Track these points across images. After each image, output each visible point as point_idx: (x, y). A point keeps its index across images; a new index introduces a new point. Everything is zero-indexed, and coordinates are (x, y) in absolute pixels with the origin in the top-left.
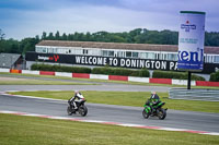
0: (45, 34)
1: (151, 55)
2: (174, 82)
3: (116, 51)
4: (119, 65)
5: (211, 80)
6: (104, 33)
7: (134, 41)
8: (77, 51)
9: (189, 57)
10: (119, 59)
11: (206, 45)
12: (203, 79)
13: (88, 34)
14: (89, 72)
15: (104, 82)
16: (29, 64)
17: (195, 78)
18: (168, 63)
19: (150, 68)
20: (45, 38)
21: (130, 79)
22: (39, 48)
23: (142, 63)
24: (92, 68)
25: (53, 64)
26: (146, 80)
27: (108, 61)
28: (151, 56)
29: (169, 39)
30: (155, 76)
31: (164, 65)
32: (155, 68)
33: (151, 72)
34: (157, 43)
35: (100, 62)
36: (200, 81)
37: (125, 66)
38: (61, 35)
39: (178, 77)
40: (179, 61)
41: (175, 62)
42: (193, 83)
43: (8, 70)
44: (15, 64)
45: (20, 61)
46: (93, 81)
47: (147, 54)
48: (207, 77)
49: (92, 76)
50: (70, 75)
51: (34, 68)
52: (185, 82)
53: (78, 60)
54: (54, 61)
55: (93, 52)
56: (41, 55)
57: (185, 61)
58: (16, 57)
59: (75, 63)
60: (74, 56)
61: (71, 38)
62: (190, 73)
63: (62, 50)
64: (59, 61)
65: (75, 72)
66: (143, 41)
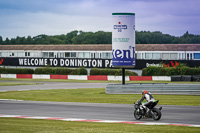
1: (88, 54)
2: (110, 78)
3: (55, 52)
4: (59, 65)
5: (143, 74)
6: (44, 36)
7: (71, 43)
8: (19, 54)
9: (122, 55)
10: (59, 60)
11: (137, 43)
12: (135, 74)
13: (29, 37)
14: (31, 72)
15: (46, 81)
17: (129, 74)
18: (104, 61)
19: (88, 67)
21: (70, 77)
23: (80, 62)
24: (34, 68)
26: (85, 77)
27: (49, 62)
28: (88, 56)
29: (104, 39)
30: (93, 73)
31: (100, 63)
32: (92, 66)
33: (89, 70)
34: (93, 43)
35: (41, 62)
36: (134, 76)
37: (65, 66)
39: (113, 74)
40: (114, 59)
41: (110, 60)
42: (127, 79)
46: (36, 80)
47: (84, 54)
48: (139, 73)
49: (35, 76)
50: (14, 76)
52: (120, 78)
53: (21, 62)
55: (34, 54)
57: (119, 59)
59: (18, 64)
60: (17, 59)
61: (13, 42)
62: (124, 69)
63: (6, 54)
65: (19, 73)
66: (79, 42)
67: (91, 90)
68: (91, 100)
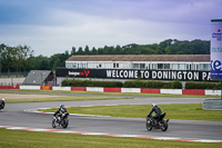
0: (74, 49)
1: (183, 66)
2: (208, 92)
3: (147, 63)
4: (150, 77)
6: (134, 46)
7: (164, 53)
8: (107, 65)
10: (150, 71)
13: (118, 47)
14: (120, 85)
15: (136, 95)
16: (60, 80)
18: (200, 73)
19: (183, 80)
20: (74, 53)
22: (69, 64)
23: (174, 75)
24: (123, 81)
25: (83, 79)
26: (179, 92)
27: (139, 74)
28: (183, 68)
29: (200, 49)
30: (188, 87)
31: (196, 76)
32: (187, 79)
33: (184, 84)
34: (188, 53)
35: (131, 75)
37: (157, 78)
38: (90, 49)
39: (211, 88)
40: (212, 71)
41: (207, 73)
43: (39, 88)
44: (46, 81)
45: (50, 78)
46: (125, 94)
47: (179, 65)
49: (123, 90)
50: (101, 90)
51: (64, 84)
52: (219, 92)
53: (109, 74)
54: (84, 77)
55: (123, 65)
56: (72, 70)
57: (218, 71)
58: (46, 73)
59: (105, 77)
60: (105, 70)
61: (101, 52)
63: (92, 65)
64: (90, 76)
65: (107, 86)
66: (174, 52)
67: (186, 106)
68: (186, 117)
